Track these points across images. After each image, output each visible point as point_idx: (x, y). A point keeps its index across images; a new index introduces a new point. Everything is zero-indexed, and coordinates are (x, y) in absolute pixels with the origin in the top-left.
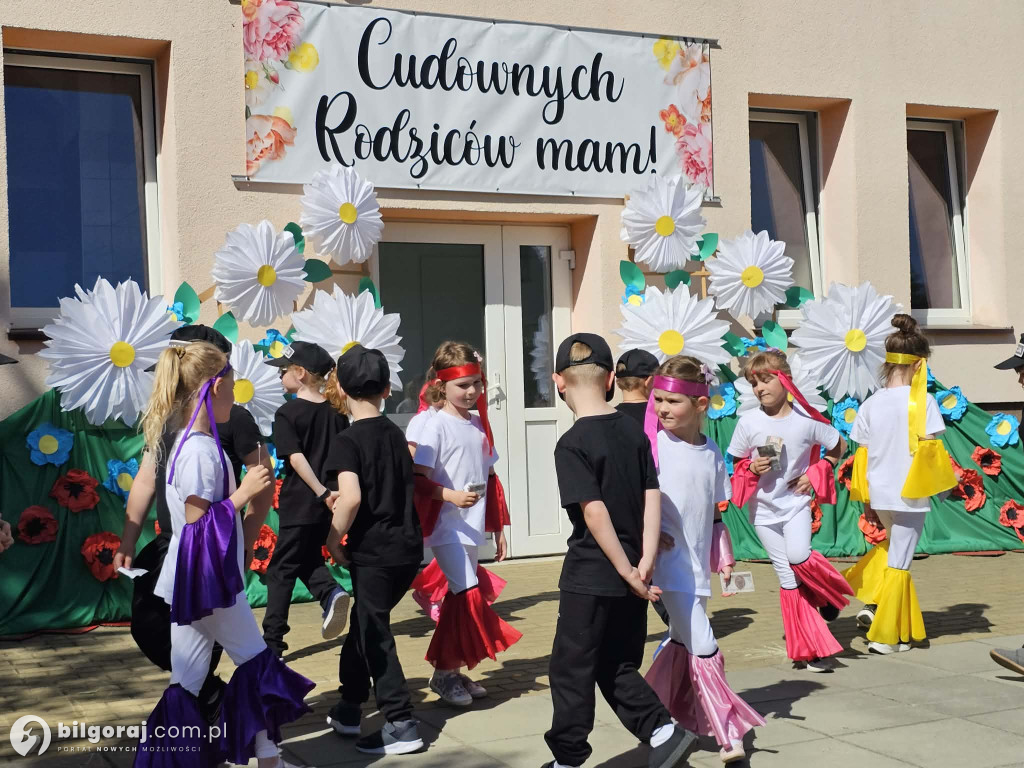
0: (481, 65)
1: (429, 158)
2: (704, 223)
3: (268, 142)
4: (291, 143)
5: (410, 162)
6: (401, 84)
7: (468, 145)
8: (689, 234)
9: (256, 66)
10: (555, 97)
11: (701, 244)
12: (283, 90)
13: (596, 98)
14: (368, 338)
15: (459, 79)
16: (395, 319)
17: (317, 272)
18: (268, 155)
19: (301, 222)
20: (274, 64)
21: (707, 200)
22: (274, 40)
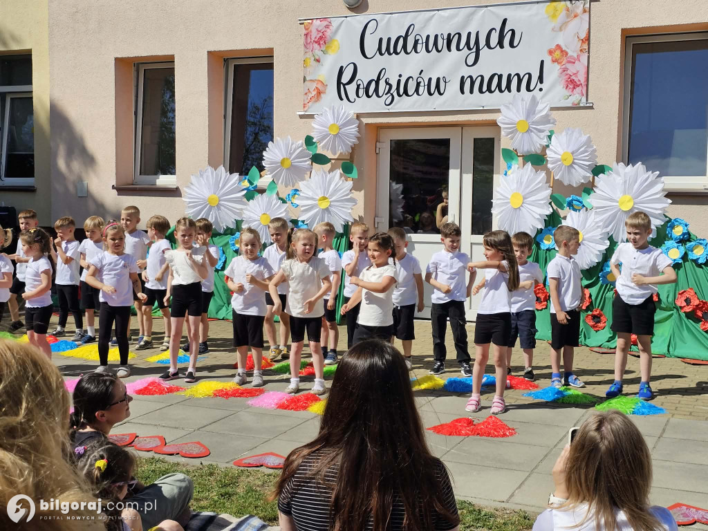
0: (428, 37)
1: (395, 94)
2: (553, 123)
3: (314, 93)
4: (325, 93)
5: (385, 97)
6: (381, 54)
7: (418, 84)
9: (309, 55)
10: (474, 50)
11: (548, 137)
12: (322, 65)
13: (502, 47)
14: (331, 195)
15: (415, 47)
16: (350, 183)
17: (319, 159)
18: (313, 100)
19: (312, 135)
20: (318, 53)
21: (581, 105)
22: (319, 40)
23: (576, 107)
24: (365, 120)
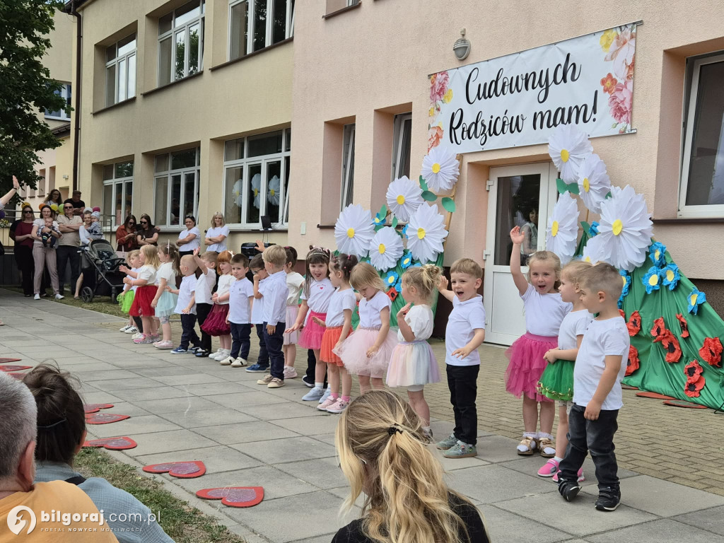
0: (512, 78)
1: (488, 134)
3: (435, 138)
4: (442, 137)
5: (481, 137)
6: (479, 99)
7: (504, 123)
9: (433, 105)
10: (545, 87)
12: (441, 113)
13: (565, 82)
14: (427, 227)
15: (503, 89)
18: (434, 145)
20: (439, 102)
21: (627, 132)
22: (439, 92)
23: (622, 134)
24: (468, 159)
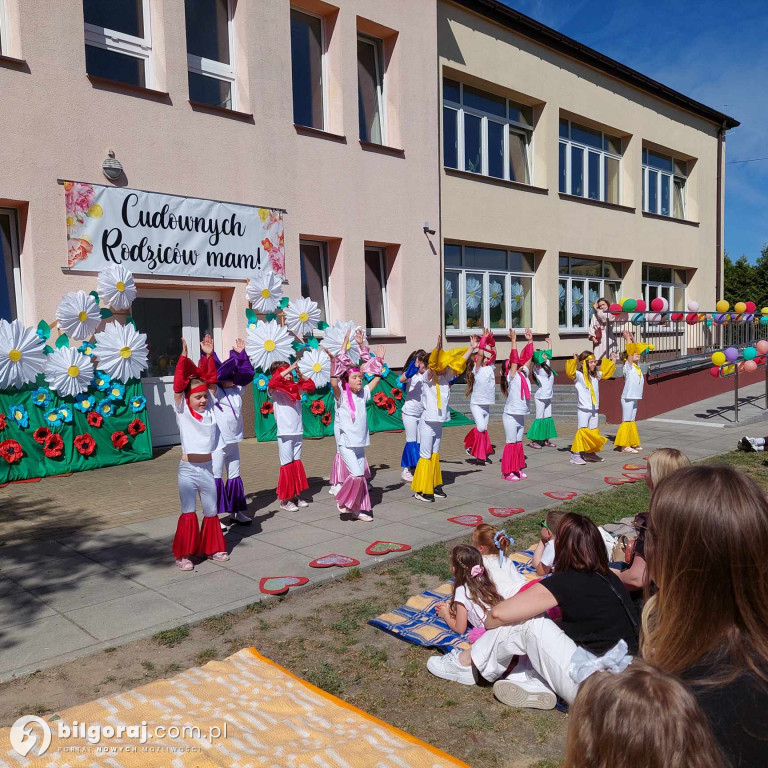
0: (180, 217)
1: (157, 260)
2: (283, 292)
3: (79, 252)
4: (90, 252)
5: (148, 262)
6: (142, 225)
7: (175, 254)
8: (277, 297)
9: (72, 215)
10: (215, 233)
11: (281, 302)
12: (86, 227)
13: (233, 234)
14: (131, 346)
15: (170, 224)
16: (144, 336)
17: (107, 315)
18: (79, 257)
19: (98, 290)
20: (81, 214)
22: (81, 203)
